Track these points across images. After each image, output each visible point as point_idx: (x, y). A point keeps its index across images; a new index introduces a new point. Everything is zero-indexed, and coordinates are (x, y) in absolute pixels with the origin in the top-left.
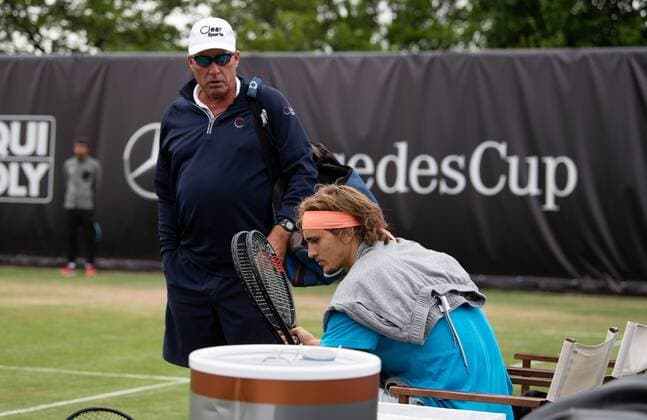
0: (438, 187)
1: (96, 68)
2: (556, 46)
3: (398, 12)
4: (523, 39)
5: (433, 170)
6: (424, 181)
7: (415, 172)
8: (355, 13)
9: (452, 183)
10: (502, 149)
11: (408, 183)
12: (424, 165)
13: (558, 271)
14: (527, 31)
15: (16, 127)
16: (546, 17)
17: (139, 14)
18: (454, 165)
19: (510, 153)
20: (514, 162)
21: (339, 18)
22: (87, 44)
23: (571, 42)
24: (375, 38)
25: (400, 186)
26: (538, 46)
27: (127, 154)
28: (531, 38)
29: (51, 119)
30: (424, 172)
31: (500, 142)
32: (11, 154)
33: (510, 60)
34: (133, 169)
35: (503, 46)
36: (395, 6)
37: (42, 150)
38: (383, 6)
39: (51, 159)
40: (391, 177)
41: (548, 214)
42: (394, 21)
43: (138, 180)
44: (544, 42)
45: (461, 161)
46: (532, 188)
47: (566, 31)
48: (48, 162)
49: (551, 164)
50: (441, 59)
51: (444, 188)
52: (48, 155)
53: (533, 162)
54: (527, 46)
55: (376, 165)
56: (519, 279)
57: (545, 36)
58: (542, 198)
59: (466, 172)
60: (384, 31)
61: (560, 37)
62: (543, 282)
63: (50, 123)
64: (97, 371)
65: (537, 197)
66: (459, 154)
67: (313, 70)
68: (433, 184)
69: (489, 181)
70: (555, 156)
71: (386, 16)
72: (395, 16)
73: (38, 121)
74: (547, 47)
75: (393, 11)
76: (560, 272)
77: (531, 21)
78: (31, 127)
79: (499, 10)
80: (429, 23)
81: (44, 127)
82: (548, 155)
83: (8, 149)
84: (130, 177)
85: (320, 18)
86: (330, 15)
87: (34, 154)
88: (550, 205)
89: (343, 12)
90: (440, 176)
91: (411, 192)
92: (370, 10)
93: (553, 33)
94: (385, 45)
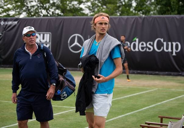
0: (146, 49)
1: (61, 20)
2: (175, 14)
3: (137, 3)
4: (167, 13)
5: (145, 45)
6: (143, 48)
7: (140, 46)
8: (126, 3)
9: (150, 49)
10: (162, 40)
11: (139, 49)
12: (142, 44)
13: (176, 71)
14: (168, 10)
15: (42, 35)
16: (173, 7)
17: (73, 5)
18: (150, 44)
19: (164, 41)
20: (165, 43)
21: (123, 5)
22: (60, 12)
23: (179, 13)
24: (131, 10)
25: (137, 50)
26: (171, 14)
27: (69, 42)
28: (169, 12)
29: (50, 33)
30: (143, 46)
31: (162, 38)
32: (40, 42)
33: (164, 18)
34: (70, 45)
35: (162, 14)
36: (136, 2)
37: (48, 41)
38: (133, 2)
39: (50, 43)
40: (134, 47)
41: (174, 56)
42: (136, 5)
43: (71, 48)
44: (172, 13)
45: (152, 43)
46: (170, 50)
47: (178, 10)
48: (50, 44)
49: (174, 44)
50: (146, 18)
51: (148, 50)
52: (49, 42)
53: (170, 43)
54: (168, 14)
55: (130, 44)
56: (167, 73)
57: (173, 11)
58: (172, 52)
59: (153, 46)
60: (134, 8)
61: (176, 12)
62: (172, 73)
63: (50, 34)
64: (57, 105)
65: (171, 52)
66: (151, 41)
67: (115, 21)
68: (145, 49)
69: (159, 48)
70: (175, 42)
71: (134, 4)
72: (136, 4)
73: (47, 34)
74: (173, 14)
75: (136, 3)
76: (177, 71)
77: (169, 8)
78: (45, 35)
79: (161, 5)
80: (145, 6)
81: (48, 35)
82: (174, 42)
83: (40, 40)
84: (70, 47)
85: (118, 5)
86: (121, 4)
87: (46, 42)
88: (174, 54)
89: (124, 3)
90: (147, 47)
91: (139, 51)
92: (130, 3)
93: (174, 11)
94: (134, 11)
